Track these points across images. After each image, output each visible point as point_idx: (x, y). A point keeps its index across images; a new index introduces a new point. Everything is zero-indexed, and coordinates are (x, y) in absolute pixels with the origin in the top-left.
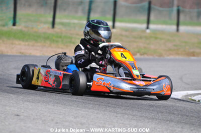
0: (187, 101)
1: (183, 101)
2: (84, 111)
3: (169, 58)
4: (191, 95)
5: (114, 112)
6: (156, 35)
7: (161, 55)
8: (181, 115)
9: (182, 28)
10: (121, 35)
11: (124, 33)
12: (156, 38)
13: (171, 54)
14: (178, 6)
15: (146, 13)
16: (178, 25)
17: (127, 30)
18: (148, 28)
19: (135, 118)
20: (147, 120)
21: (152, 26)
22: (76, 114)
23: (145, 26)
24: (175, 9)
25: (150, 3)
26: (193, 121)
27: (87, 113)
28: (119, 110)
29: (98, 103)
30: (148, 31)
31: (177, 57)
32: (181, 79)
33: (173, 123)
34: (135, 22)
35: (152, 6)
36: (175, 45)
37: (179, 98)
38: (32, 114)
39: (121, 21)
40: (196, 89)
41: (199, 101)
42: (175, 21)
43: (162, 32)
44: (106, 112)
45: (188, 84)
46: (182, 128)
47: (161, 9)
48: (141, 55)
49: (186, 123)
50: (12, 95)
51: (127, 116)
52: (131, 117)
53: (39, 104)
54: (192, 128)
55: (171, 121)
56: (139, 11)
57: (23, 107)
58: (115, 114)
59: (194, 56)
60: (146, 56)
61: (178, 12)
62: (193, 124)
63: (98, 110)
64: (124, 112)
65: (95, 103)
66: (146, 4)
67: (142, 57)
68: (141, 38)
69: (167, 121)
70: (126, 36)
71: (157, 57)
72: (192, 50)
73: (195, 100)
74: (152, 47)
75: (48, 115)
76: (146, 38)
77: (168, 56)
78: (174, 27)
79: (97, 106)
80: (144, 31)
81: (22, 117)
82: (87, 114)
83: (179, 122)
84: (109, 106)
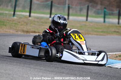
2: (11, 67)
5: (29, 67)
8: (69, 69)
9: (71, 17)
10: (34, 21)
11: (36, 20)
14: (69, 4)
15: (50, 8)
16: (68, 16)
17: (38, 18)
20: (48, 72)
22: (6, 68)
23: (49, 16)
24: (67, 6)
25: (52, 2)
26: (76, 73)
28: (32, 66)
30: (50, 19)
33: (64, 74)
34: (43, 13)
35: (53, 4)
39: (34, 13)
42: (67, 14)
44: (24, 68)
47: (58, 6)
51: (36, 70)
52: (39, 70)
55: (63, 73)
56: (45, 6)
58: (30, 69)
61: (69, 8)
62: (76, 75)
64: (35, 67)
65: (18, 62)
66: (49, 3)
68: (46, 23)
69: (61, 73)
70: (38, 22)
79: (19, 64)
80: (48, 19)
82: (12, 69)
83: (67, 74)
84: (26, 64)
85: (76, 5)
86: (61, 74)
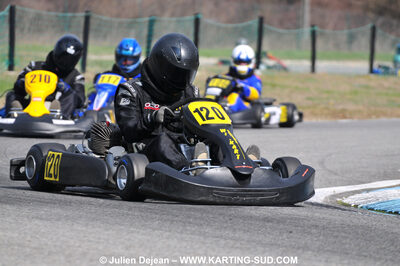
0: (335, 208)
1: (327, 206)
2: (143, 234)
4: (342, 195)
5: (200, 234)
6: (273, 81)
8: (324, 235)
9: (320, 64)
12: (274, 86)
14: (313, 26)
15: (256, 37)
16: (313, 59)
18: (258, 66)
19: (238, 245)
20: (260, 249)
22: (129, 240)
24: (307, 31)
25: (261, 21)
26: (347, 246)
27: (149, 237)
28: (208, 230)
29: (170, 217)
30: (258, 72)
31: (314, 121)
32: (322, 163)
33: (310, 252)
35: (266, 26)
36: (308, 99)
37: (320, 202)
41: (356, 206)
42: (309, 53)
44: (184, 236)
45: (336, 174)
46: (326, 261)
47: (281, 31)
51: (223, 241)
52: (232, 242)
53: (60, 223)
54: (346, 261)
55: (306, 248)
58: (202, 238)
59: (344, 117)
61: (314, 35)
62: (346, 254)
63: (170, 231)
64: (218, 233)
65: (165, 217)
66: (254, 23)
69: (299, 248)
72: (340, 107)
73: (349, 205)
75: (77, 244)
78: (307, 63)
79: (168, 224)
81: (28, 249)
82: (148, 241)
83: (320, 250)
84: (190, 223)
85: (335, 28)
86: (300, 251)
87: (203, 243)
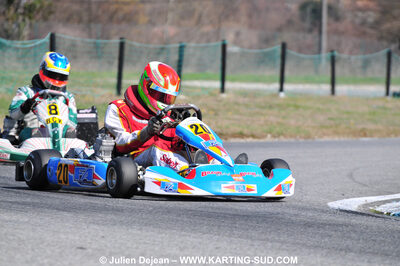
0: (369, 215)
1: (362, 214)
3: (322, 140)
4: (373, 204)
5: (247, 237)
6: (295, 103)
7: (308, 136)
9: (339, 88)
10: (237, 104)
11: (241, 100)
12: (297, 107)
13: (324, 134)
14: (332, 51)
15: (278, 62)
16: (333, 83)
17: (244, 94)
18: (281, 90)
19: (284, 247)
21: (287, 87)
22: (182, 242)
23: (277, 86)
24: (325, 55)
25: (284, 46)
27: (200, 240)
28: (254, 234)
30: (282, 95)
31: (336, 139)
32: (351, 176)
34: (257, 80)
36: (331, 119)
37: (354, 209)
38: (106, 246)
39: (233, 80)
40: (380, 194)
41: (389, 214)
43: (307, 96)
44: (232, 239)
45: (365, 185)
46: (369, 262)
48: (274, 136)
49: (375, 254)
50: (65, 214)
51: (270, 244)
52: (278, 245)
53: (115, 227)
54: (387, 262)
55: (348, 250)
56: (263, 60)
57: (89, 233)
58: (249, 241)
59: (365, 135)
60: (282, 139)
61: (333, 61)
62: (387, 255)
64: (263, 237)
67: (276, 140)
68: (271, 107)
69: (341, 250)
70: (246, 106)
71: (301, 140)
72: (361, 127)
73: (382, 213)
74: (292, 122)
75: (135, 246)
76: (281, 107)
77: (321, 137)
78: (327, 87)
79: (215, 229)
80: (275, 96)
81: (90, 251)
82: (200, 243)
83: (362, 252)
84: (236, 228)
85: (351, 53)
87: (252, 245)
